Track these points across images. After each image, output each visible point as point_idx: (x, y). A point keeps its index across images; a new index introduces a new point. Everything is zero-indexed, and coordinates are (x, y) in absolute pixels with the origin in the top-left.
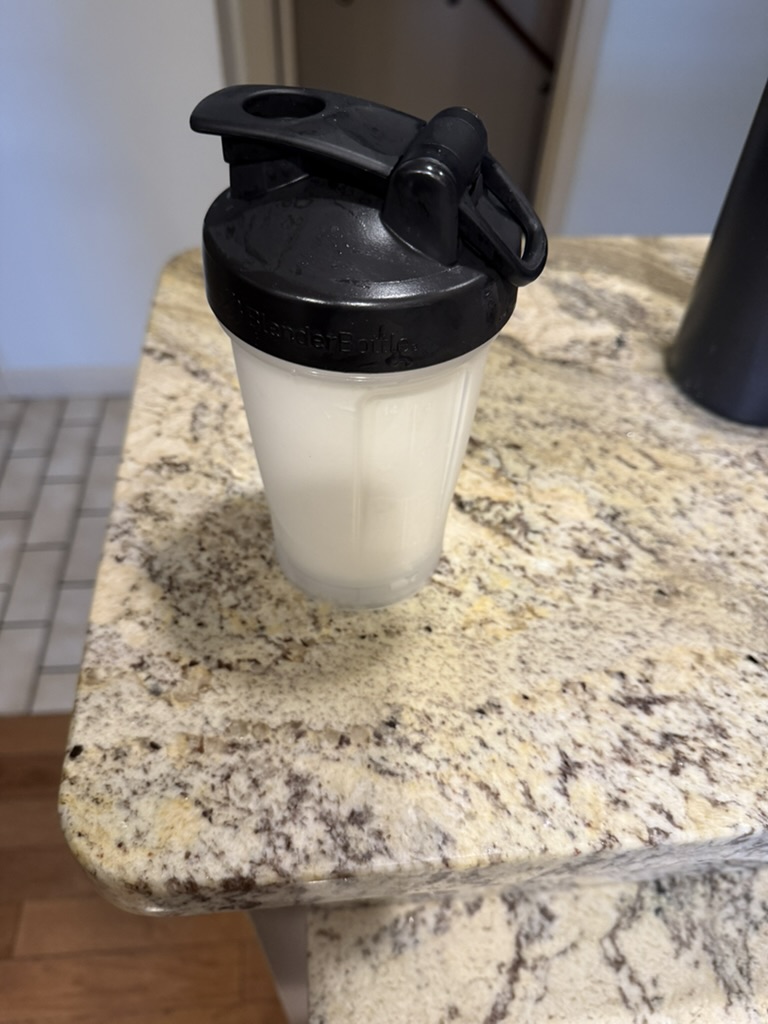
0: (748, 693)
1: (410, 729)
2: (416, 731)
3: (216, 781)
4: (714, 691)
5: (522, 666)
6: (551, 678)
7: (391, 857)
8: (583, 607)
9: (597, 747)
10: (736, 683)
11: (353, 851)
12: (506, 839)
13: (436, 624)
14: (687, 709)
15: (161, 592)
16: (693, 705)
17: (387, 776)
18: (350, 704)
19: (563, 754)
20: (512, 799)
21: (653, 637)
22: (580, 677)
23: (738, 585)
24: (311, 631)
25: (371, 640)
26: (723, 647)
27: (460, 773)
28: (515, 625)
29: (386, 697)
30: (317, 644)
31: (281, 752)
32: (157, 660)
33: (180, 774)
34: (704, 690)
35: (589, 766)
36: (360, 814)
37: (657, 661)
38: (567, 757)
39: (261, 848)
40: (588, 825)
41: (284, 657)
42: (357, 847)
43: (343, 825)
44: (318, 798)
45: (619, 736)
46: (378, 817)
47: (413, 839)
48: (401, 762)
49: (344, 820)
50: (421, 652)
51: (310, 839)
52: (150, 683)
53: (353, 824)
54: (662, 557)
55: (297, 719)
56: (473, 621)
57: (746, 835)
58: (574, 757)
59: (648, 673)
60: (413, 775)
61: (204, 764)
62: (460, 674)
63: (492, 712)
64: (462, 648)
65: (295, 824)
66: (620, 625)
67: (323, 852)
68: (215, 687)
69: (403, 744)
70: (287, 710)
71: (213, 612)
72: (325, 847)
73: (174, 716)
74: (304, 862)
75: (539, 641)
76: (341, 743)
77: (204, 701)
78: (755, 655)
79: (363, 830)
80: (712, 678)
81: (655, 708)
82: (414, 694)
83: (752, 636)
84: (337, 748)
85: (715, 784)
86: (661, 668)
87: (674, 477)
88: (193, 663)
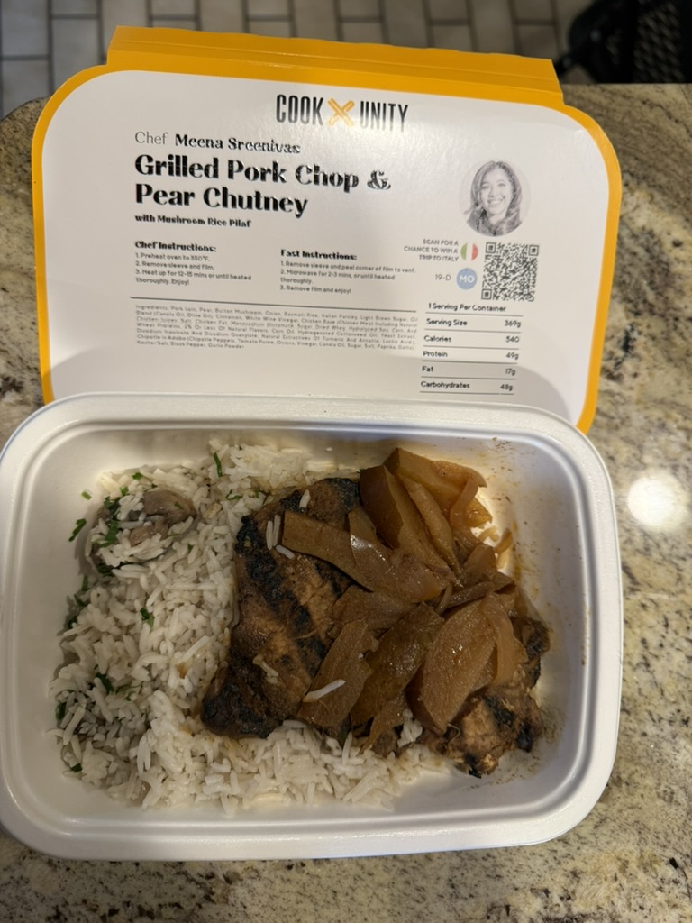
0: (661, 904)
4: (630, 904)
5: (451, 890)
6: (478, 903)
10: (652, 893)
22: (506, 899)
23: (682, 767)
26: (648, 850)
30: (242, 880)
32: (74, 910)
34: (620, 904)
37: (582, 872)
41: (208, 898)
50: (350, 882)
59: (570, 890)
62: (388, 907)
78: (678, 858)
80: (631, 889)
83: (681, 832)
86: (585, 882)
87: (648, 603)
88: (113, 912)
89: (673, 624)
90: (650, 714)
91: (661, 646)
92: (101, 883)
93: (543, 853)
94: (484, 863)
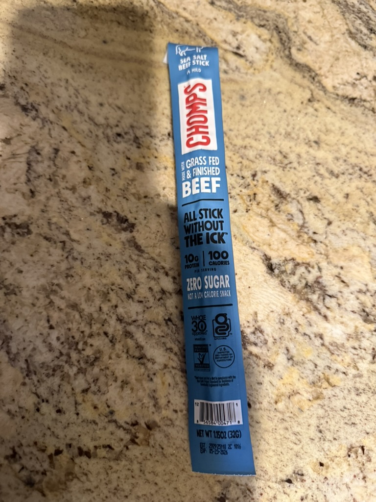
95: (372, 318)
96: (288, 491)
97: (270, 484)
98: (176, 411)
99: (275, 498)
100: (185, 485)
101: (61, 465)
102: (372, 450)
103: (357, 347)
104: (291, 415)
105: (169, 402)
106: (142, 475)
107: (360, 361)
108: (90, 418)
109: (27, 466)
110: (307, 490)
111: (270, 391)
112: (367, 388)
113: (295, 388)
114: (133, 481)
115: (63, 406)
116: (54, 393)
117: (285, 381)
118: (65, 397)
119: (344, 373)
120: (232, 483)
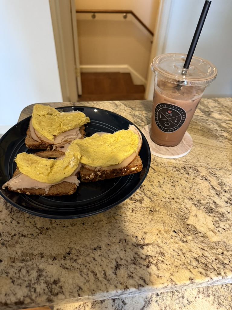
0: (172, 242)
1: (74, 255)
2: (76, 256)
3: (17, 271)
4: (162, 242)
5: (109, 235)
6: (117, 238)
7: (64, 294)
8: (129, 216)
9: (127, 259)
10: (169, 239)
11: (53, 292)
12: (97, 288)
13: (86, 222)
14: (154, 247)
15: (8, 213)
16: (156, 246)
17: (66, 269)
18: (58, 247)
19: (117, 262)
20: (100, 276)
21: (147, 225)
22: (125, 238)
23: (173, 209)
24: (49, 225)
25: (66, 228)
26: (166, 228)
27: (87, 268)
28: (109, 222)
29: (68, 245)
30: (51, 229)
31: (36, 262)
32: (4, 234)
33: (7, 270)
34: (160, 241)
35: (124, 265)
36: (57, 281)
37: (147, 232)
38: (118, 263)
39: (27, 292)
40: (121, 284)
41: (41, 233)
42: (54, 291)
43: (51, 284)
44: (45, 276)
45: (133, 256)
46: (62, 282)
47: (71, 289)
48: (70, 265)
49: (52, 283)
50: (80, 231)
51: (41, 289)
52: (2, 241)
53: (54, 284)
54: (153, 200)
55: (42, 252)
56: (97, 221)
57: (166, 286)
58: (120, 263)
59: (144, 236)
60: (73, 269)
61: (14, 266)
62: (91, 238)
63: (98, 249)
64: (93, 229)
65: (38, 284)
66: (138, 221)
67: (45, 293)
68: (20, 242)
69: (71, 260)
70: (40, 250)
71: (22, 219)
72: (46, 291)
73: (7, 251)
74: (39, 296)
75: (115, 227)
76: (54, 260)
77: (16, 247)
78: (176, 230)
79: (57, 286)
80: (163, 238)
81: (145, 247)
82: (77, 244)
83: (176, 224)
84: (52, 261)
85: (159, 271)
86: (148, 235)
87: (159, 175)
88: (15, 235)
89: (167, 178)
90: (163, 196)
91: (164, 183)
92: (14, 228)
93: (135, 227)
94: (118, 228)
95: (133, 199)
96: (94, 252)
97: (88, 250)
98: (57, 225)
99: (89, 254)
100: (56, 248)
101: (15, 239)
102: (129, 241)
103: (126, 207)
104: (99, 228)
105: (56, 222)
106: (42, 244)
107: (127, 212)
108: (28, 225)
109: (4, 239)
110: (101, 253)
111: (92, 220)
112: (129, 221)
113: (102, 219)
114: (38, 245)
115: (20, 222)
116: (18, 218)
117: (98, 217)
118: (21, 219)
119: (121, 215)
120: (73, 249)
